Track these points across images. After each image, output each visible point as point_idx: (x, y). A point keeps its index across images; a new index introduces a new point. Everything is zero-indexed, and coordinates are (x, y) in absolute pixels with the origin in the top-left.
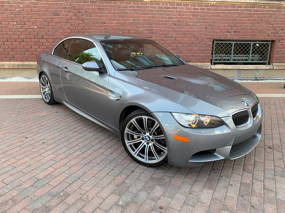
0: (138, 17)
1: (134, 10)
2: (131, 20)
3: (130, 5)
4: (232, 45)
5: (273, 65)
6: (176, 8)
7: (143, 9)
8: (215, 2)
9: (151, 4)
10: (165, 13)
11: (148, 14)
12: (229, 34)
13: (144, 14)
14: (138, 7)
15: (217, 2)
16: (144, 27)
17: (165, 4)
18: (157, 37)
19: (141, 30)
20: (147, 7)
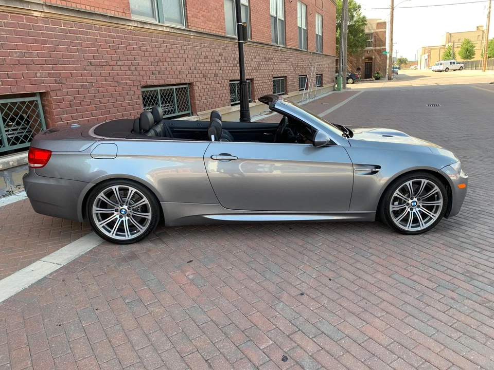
0: (27, 48)
1: (16, 33)
2: (15, 55)
3: (6, 21)
4: (157, 92)
5: (198, 115)
6: (87, 33)
7: (32, 31)
8: (133, 27)
9: (46, 22)
10: (73, 42)
11: (45, 42)
12: (155, 76)
13: (36, 41)
14: (24, 27)
15: (135, 28)
16: (42, 69)
17: (69, 24)
18: (70, 87)
19: (38, 75)
20: (40, 28)
